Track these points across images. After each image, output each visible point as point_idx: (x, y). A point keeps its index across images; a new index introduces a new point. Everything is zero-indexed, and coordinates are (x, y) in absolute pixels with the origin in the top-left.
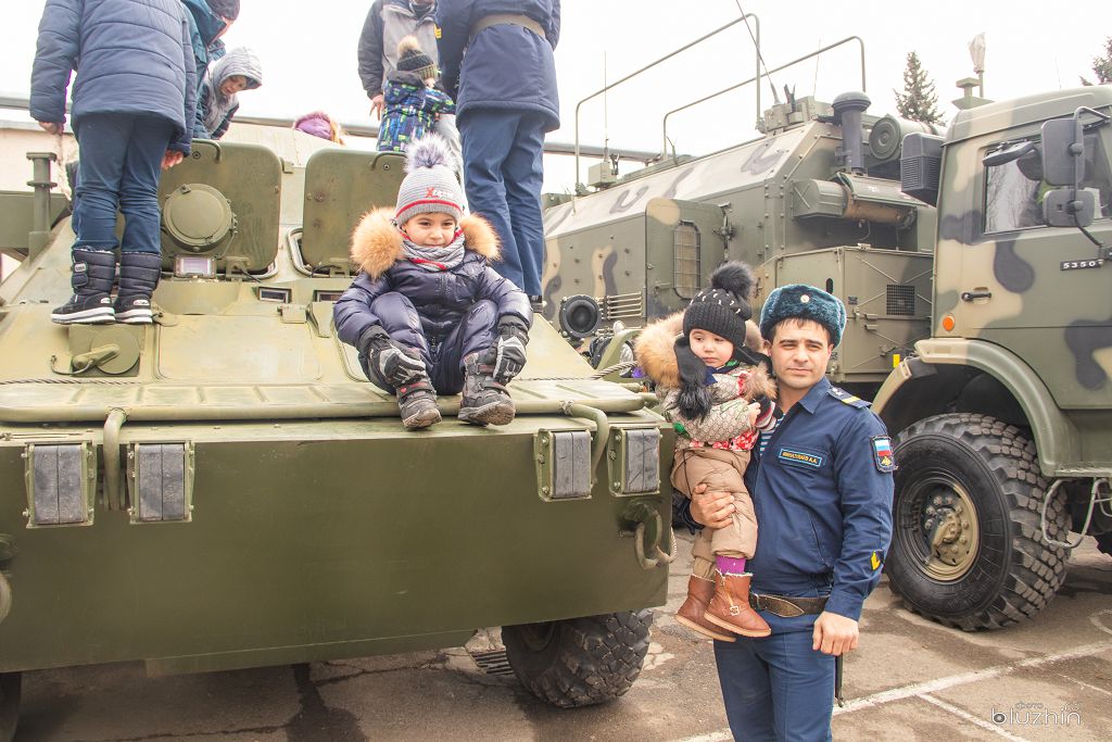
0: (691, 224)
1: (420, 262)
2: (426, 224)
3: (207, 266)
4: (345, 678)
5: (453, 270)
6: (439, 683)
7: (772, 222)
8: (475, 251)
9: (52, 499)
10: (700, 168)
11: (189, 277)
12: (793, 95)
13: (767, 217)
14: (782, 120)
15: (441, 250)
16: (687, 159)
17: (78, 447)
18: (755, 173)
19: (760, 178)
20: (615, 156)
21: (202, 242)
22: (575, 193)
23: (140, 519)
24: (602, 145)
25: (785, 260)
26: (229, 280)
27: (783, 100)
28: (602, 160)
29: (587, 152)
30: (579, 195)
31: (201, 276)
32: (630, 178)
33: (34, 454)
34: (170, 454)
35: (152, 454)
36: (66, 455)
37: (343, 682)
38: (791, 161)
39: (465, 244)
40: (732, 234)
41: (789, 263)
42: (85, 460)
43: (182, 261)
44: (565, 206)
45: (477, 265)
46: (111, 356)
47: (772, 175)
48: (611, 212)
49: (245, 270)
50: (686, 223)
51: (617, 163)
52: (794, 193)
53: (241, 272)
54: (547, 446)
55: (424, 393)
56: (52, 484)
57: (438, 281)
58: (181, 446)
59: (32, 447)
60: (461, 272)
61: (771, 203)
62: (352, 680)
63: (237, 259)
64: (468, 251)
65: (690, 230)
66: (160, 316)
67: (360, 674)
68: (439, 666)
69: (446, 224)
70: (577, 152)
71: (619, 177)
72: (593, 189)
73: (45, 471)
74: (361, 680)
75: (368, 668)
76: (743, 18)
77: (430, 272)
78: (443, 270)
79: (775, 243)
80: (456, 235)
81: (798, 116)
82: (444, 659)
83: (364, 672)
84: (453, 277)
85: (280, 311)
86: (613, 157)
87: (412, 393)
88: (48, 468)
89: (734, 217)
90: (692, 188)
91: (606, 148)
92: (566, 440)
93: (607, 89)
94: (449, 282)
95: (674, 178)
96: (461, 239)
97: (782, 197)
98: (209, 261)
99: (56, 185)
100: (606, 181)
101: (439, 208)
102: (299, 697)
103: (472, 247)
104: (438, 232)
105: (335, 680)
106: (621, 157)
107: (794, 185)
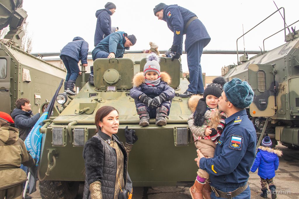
0: (262, 71)
1: (148, 84)
2: (149, 75)
3: (114, 88)
4: (156, 193)
5: (156, 86)
6: (179, 197)
7: (287, 69)
8: (163, 81)
9: (56, 140)
10: (268, 54)
11: (110, 91)
12: (294, 30)
13: (285, 67)
14: (291, 38)
15: (153, 81)
16: (266, 52)
17: (62, 129)
18: (282, 54)
19: (283, 56)
20: (246, 53)
21: (112, 83)
22: (237, 65)
23: (75, 146)
24: (243, 50)
25: (291, 79)
26: (122, 91)
27: (292, 32)
28: (243, 55)
29: (240, 53)
30: (239, 65)
31: (113, 91)
32: (251, 59)
33: (53, 130)
34: (81, 131)
35: (77, 131)
36: (59, 130)
37: (155, 194)
38: (293, 49)
39: (161, 79)
40: (276, 73)
41: (292, 80)
42: (63, 132)
43: (108, 87)
44: (234, 68)
45: (163, 84)
46: (88, 110)
47: (287, 54)
48: (245, 69)
49: (126, 89)
50: (261, 71)
51: (247, 55)
52: (294, 59)
53: (125, 90)
54: (176, 131)
55: (145, 117)
56: (56, 137)
57: (152, 89)
58: (83, 129)
59: (53, 129)
60: (159, 86)
61: (286, 63)
62: (157, 194)
63: (124, 86)
64: (161, 81)
65: (262, 72)
66: (101, 100)
67: (160, 193)
68: (182, 193)
69: (154, 74)
70: (238, 53)
71: (249, 59)
72: (241, 63)
73: (55, 134)
74: (159, 194)
75: (163, 191)
76: (278, 10)
77: (150, 87)
78: (154, 86)
79: (288, 75)
80: (158, 77)
81: (296, 36)
82: (184, 191)
83: (161, 192)
84: (156, 88)
85: (130, 98)
86: (246, 54)
87: (142, 117)
88: (56, 133)
89: (276, 68)
90: (265, 60)
91: (244, 51)
92: (180, 130)
93: (244, 35)
94: (155, 89)
95: (261, 58)
96: (160, 78)
97: (290, 61)
98: (115, 87)
99: (86, 71)
100: (244, 60)
101: (152, 70)
102: (142, 197)
103: (163, 80)
104: (152, 76)
105: (153, 194)
106: (249, 53)
107: (294, 57)
